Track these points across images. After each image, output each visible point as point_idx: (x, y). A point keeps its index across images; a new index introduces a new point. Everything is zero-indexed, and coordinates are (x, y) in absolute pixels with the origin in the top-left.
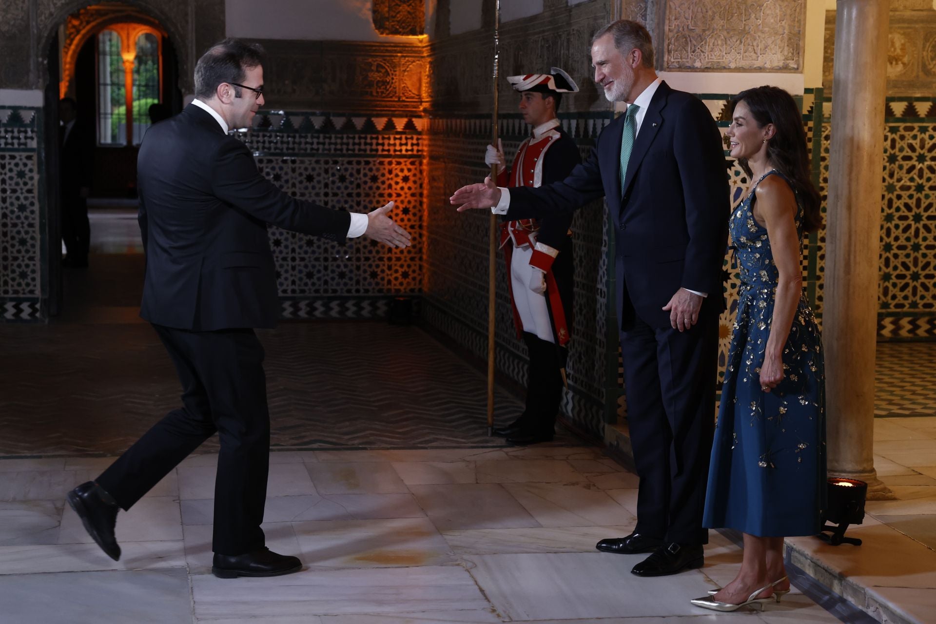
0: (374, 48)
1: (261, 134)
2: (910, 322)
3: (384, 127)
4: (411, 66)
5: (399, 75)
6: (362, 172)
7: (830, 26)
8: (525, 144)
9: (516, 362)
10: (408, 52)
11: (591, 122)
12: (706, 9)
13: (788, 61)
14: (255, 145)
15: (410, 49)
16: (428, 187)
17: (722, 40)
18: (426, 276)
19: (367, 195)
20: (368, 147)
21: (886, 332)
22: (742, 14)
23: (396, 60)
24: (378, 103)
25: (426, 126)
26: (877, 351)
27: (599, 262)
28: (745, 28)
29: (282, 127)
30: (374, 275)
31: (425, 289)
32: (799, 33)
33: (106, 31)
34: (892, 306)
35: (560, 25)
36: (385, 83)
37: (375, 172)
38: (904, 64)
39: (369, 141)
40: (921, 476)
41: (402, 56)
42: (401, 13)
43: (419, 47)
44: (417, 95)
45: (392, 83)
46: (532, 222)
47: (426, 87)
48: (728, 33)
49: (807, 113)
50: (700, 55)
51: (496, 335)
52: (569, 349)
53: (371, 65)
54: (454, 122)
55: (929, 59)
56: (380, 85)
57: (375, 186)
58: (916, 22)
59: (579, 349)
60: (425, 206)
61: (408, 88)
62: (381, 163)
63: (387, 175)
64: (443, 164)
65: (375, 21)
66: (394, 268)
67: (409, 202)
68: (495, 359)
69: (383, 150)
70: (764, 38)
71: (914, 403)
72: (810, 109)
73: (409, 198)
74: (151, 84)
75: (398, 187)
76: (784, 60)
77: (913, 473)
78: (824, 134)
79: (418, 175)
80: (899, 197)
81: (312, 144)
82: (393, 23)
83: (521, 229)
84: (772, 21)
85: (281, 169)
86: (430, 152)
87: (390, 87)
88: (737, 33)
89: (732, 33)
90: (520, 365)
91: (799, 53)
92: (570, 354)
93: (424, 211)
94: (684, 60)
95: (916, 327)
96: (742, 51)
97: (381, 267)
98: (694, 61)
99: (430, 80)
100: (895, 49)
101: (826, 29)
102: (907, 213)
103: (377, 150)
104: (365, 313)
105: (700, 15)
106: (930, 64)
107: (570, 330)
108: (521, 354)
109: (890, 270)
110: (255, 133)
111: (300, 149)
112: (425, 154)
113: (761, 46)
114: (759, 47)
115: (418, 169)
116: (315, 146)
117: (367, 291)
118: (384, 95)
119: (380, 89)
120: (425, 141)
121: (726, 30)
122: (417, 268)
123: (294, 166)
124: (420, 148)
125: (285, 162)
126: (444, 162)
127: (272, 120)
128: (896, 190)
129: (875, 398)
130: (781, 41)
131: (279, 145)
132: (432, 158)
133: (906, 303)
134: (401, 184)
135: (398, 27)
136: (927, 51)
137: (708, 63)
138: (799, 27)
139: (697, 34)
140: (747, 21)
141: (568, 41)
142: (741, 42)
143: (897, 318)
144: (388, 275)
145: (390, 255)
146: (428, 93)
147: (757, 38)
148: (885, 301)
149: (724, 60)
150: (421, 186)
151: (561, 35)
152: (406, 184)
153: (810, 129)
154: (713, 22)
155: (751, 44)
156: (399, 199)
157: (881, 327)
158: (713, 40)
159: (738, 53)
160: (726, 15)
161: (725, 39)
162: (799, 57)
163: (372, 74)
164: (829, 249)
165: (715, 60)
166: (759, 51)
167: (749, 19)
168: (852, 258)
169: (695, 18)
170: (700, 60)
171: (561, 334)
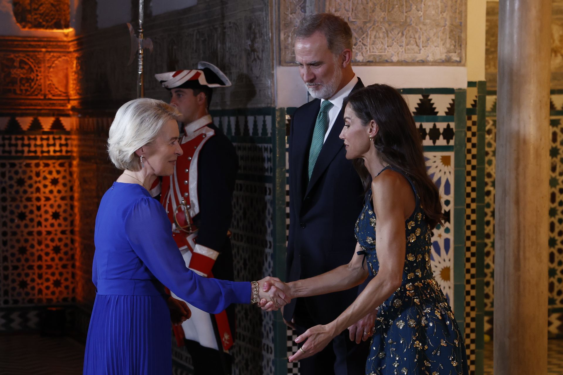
0: (16, 43)
3: (30, 127)
4: (56, 62)
5: (44, 72)
6: (7, 175)
7: (490, 18)
10: (53, 47)
11: (251, 119)
12: (367, 1)
13: (451, 54)
15: (54, 43)
16: (79, 190)
17: (384, 32)
19: (14, 199)
20: (13, 149)
21: (553, 329)
22: (403, 5)
23: (40, 56)
24: (23, 101)
25: (75, 125)
27: (263, 264)
28: (406, 20)
30: (23, 284)
31: (79, 298)
32: (461, 25)
34: (558, 302)
35: (215, 17)
36: (29, 80)
37: (21, 175)
39: (13, 142)
41: (47, 52)
42: (44, 6)
43: (64, 41)
44: (64, 93)
45: (37, 80)
46: (190, 224)
48: (390, 25)
49: (470, 107)
50: (362, 48)
52: (235, 356)
53: (12, 61)
56: (24, 82)
57: (21, 190)
59: (245, 355)
60: (76, 210)
61: (54, 85)
62: (28, 165)
63: (35, 178)
64: (95, 165)
65: (16, 14)
66: (45, 277)
67: (59, 206)
69: (29, 152)
70: (426, 30)
72: (473, 103)
73: (59, 202)
75: (47, 190)
76: (446, 53)
78: (487, 128)
79: (68, 177)
82: (36, 17)
83: (178, 232)
84: (433, 12)
86: (80, 152)
87: (35, 84)
88: (398, 25)
89: (393, 25)
91: (461, 46)
92: (236, 361)
93: (75, 215)
96: (404, 44)
97: (31, 276)
98: (356, 55)
99: (78, 78)
100: (554, 41)
101: (487, 21)
103: (23, 152)
104: (15, 325)
105: (360, 7)
107: (234, 336)
109: (555, 265)
112: (75, 155)
113: (423, 38)
114: (421, 40)
115: (68, 171)
117: (16, 302)
118: (28, 93)
119: (24, 85)
120: (74, 141)
121: (388, 22)
122: (69, 276)
124: (69, 149)
128: (558, 184)
130: (443, 33)
132: (83, 159)
134: (50, 187)
135: (41, 20)
137: (370, 56)
139: (358, 27)
140: (409, 13)
141: (224, 34)
142: (403, 34)
143: (562, 314)
144: (38, 284)
145: (40, 263)
146: (76, 90)
147: (419, 30)
148: (551, 297)
149: (386, 53)
150: (71, 189)
151: (217, 28)
152: (55, 187)
153: (474, 123)
154: (373, 14)
155: (413, 37)
156: (49, 203)
157: (550, 324)
158: (374, 33)
159: (400, 46)
160: (387, 6)
161: (387, 31)
162: (461, 50)
163: (15, 70)
164: (497, 245)
165: (377, 54)
166: (421, 43)
167: (410, 11)
168: (521, 253)
169: (356, 10)
170: (362, 53)
171: (225, 339)
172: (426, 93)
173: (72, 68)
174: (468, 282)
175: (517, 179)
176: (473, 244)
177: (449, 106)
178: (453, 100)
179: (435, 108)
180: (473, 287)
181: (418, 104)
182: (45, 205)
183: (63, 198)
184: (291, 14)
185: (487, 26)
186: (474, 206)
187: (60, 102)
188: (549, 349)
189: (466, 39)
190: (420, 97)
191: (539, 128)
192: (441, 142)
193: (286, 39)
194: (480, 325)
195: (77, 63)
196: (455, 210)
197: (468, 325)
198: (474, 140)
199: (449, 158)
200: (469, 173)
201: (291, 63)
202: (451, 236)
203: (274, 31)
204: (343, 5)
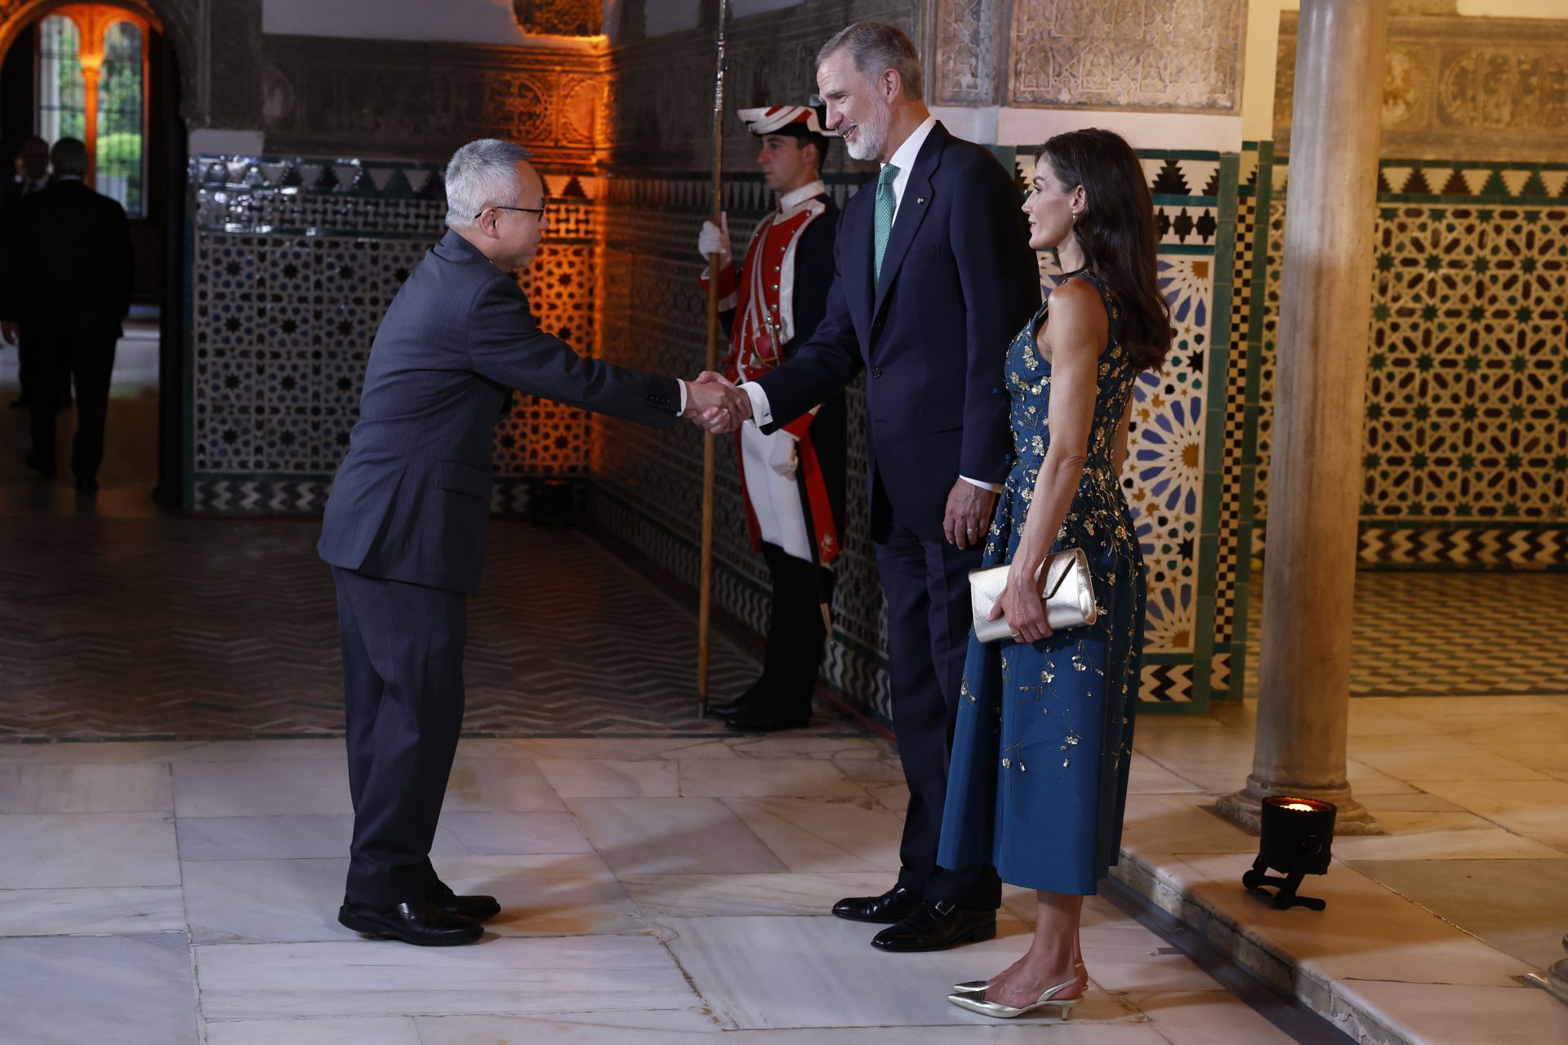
0: (515, 56)
1: (320, 198)
2: (1409, 538)
4: (577, 88)
5: (557, 104)
7: (1285, 37)
8: (767, 223)
9: (748, 593)
10: (573, 64)
12: (1081, 4)
13: (1216, 96)
14: (310, 218)
15: (575, 59)
16: (604, 294)
17: (1107, 56)
18: (597, 445)
21: (1370, 554)
22: (1140, 13)
23: (552, 78)
25: (601, 190)
26: (1356, 585)
28: (1144, 37)
29: (356, 187)
30: (508, 441)
31: (595, 467)
32: (1235, 49)
33: (54, 18)
34: (1379, 511)
35: (833, 24)
36: (532, 116)
38: (1407, 104)
40: (1424, 795)
41: (563, 71)
43: (591, 56)
44: (587, 138)
45: (545, 116)
46: (778, 355)
47: (602, 124)
48: (1117, 45)
49: (1246, 183)
50: (1069, 81)
51: (714, 546)
52: (839, 574)
53: (508, 84)
54: (649, 183)
55: (1450, 97)
56: (524, 118)
58: (1429, 34)
59: (856, 573)
60: (597, 326)
61: (571, 124)
64: (630, 255)
65: (518, 10)
66: (543, 430)
67: (570, 319)
68: (712, 589)
70: (1176, 55)
71: (1414, 674)
72: (1250, 176)
73: (571, 312)
74: (128, 108)
75: (553, 293)
76: (1210, 93)
77: (1411, 790)
78: (1273, 219)
79: (587, 273)
80: (1395, 327)
81: (407, 216)
82: (548, 15)
83: (759, 367)
84: (1191, 26)
85: (353, 257)
86: (608, 234)
87: (542, 122)
88: (1131, 45)
89: (1123, 45)
90: (756, 598)
91: (1234, 82)
92: (841, 580)
93: (595, 334)
94: (1042, 89)
95: (1420, 546)
96: (1139, 77)
97: (521, 429)
98: (1059, 92)
99: (610, 114)
100: (1393, 79)
101: (1280, 42)
102: (1407, 355)
105: (1070, 15)
106: (1450, 105)
107: (840, 540)
108: (757, 580)
109: (1378, 449)
110: (310, 197)
111: (386, 225)
112: (599, 237)
113: (1172, 68)
114: (1169, 70)
115: (586, 263)
116: (412, 221)
118: (530, 136)
119: (524, 124)
120: (600, 215)
121: (1114, 40)
122: (581, 432)
123: (375, 253)
124: (590, 227)
125: (360, 246)
126: (633, 253)
127: (340, 174)
128: (1390, 316)
129: (1352, 664)
130: (1205, 61)
131: (350, 218)
132: (611, 244)
133: (1404, 505)
134: (557, 288)
135: (556, 22)
136: (1447, 83)
137: (1082, 94)
138: (1236, 38)
139: (1064, 46)
140: (1149, 26)
142: (1138, 61)
143: (1387, 530)
144: (532, 442)
145: (535, 408)
146: (606, 134)
147: (1166, 55)
148: (1369, 501)
149: (1109, 90)
150: (591, 292)
152: (566, 288)
153: (1250, 210)
154: (1091, 26)
155: (1155, 65)
156: (554, 313)
157: (1362, 545)
158: (1091, 57)
159: (1133, 80)
160: (1114, 14)
161: (1112, 55)
162: (1234, 89)
163: (511, 100)
164: (1278, 413)
165: (1093, 91)
166: (1168, 77)
167: (1152, 23)
168: (1318, 428)
169: (1062, 19)
170: (1069, 89)
171: (825, 544)
172: (1171, 158)
173: (602, 99)
174: (1228, 470)
175: (1316, 304)
176: (1240, 408)
177: (1210, 181)
178: (1217, 171)
179: (1186, 183)
180: (1236, 479)
181: (1158, 175)
182: (548, 317)
183: (577, 307)
184: (956, 22)
185: (1279, 51)
186: (1243, 346)
187: (579, 152)
188: (1358, 587)
189: (1243, 70)
190: (1162, 163)
191: (1358, 223)
192: (1194, 238)
193: (945, 63)
194: (1245, 542)
195: (609, 91)
196: (1212, 351)
197: (1225, 542)
198: (1250, 238)
199: (1206, 264)
200: (1238, 292)
201: (951, 101)
202: (1203, 394)
203: (927, 49)
204: (1041, 11)
